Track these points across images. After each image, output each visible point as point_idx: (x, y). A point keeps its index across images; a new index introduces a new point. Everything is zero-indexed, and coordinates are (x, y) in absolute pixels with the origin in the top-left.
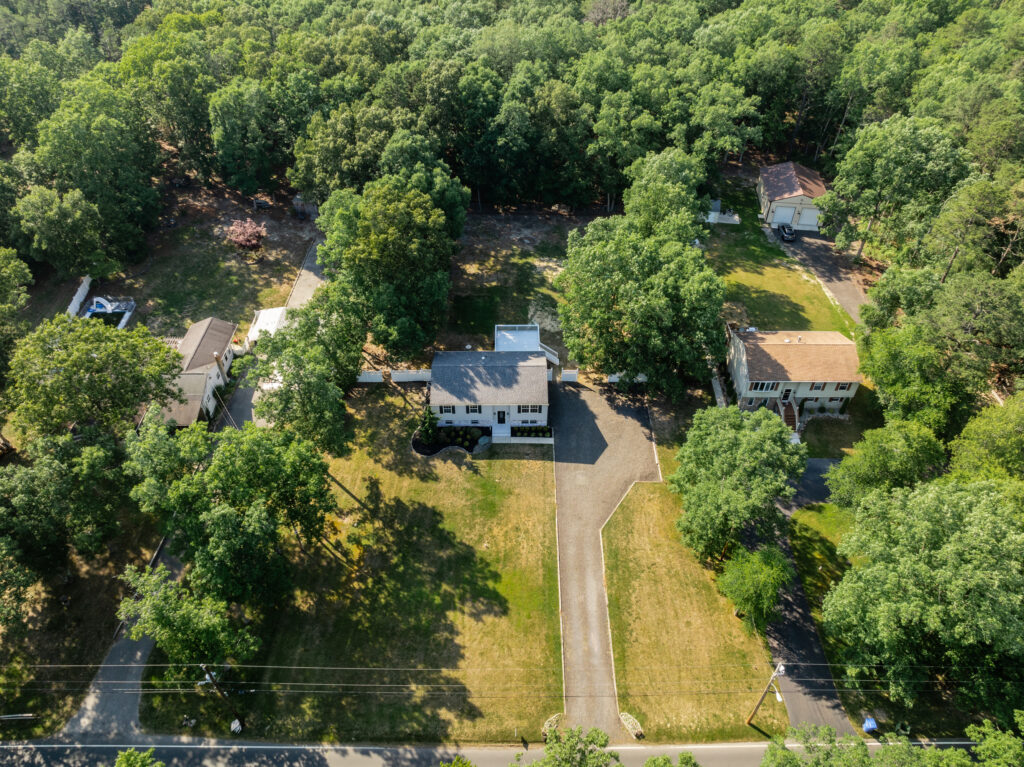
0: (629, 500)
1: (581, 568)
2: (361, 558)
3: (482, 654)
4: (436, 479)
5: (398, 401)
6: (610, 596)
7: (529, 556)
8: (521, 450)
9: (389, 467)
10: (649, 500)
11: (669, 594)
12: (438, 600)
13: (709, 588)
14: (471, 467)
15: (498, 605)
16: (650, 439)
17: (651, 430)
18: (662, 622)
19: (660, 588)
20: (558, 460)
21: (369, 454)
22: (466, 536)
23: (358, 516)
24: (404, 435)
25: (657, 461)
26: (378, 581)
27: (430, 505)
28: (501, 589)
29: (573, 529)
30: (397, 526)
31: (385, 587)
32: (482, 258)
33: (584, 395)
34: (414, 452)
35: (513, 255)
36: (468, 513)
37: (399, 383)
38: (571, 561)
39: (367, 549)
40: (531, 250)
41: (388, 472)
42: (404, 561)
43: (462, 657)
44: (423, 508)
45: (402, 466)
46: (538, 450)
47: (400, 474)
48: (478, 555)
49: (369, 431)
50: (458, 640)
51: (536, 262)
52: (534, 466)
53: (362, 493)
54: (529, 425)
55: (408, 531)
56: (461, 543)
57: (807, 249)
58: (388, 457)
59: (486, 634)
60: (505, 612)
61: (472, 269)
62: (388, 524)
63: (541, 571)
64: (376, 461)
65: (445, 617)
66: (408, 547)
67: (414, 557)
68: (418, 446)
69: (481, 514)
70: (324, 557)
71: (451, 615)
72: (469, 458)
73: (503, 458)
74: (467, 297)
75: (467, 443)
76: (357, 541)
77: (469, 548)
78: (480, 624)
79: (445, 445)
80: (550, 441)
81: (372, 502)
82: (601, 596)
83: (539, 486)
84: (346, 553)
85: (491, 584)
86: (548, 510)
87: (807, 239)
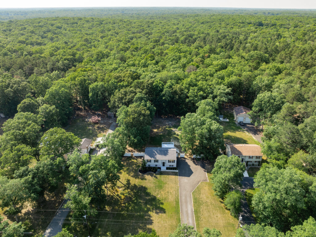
0: (199, 186)
1: (186, 202)
2: (124, 198)
3: (158, 222)
4: (146, 179)
5: (135, 161)
6: (194, 209)
7: (171, 198)
8: (169, 173)
9: (132, 176)
10: (205, 186)
11: (211, 209)
12: (146, 209)
13: (223, 208)
14: (155, 177)
15: (163, 211)
16: (205, 171)
17: (205, 169)
18: (209, 216)
19: (209, 208)
20: (179, 176)
21: (127, 173)
22: (154, 193)
23: (124, 188)
24: (137, 169)
25: (207, 177)
26: (129, 204)
27: (144, 186)
28: (164, 207)
29: (184, 193)
30: (134, 191)
31: (131, 205)
32: (158, 128)
33: (187, 161)
34: (139, 173)
35: (167, 127)
36: (154, 188)
37: (135, 157)
38: (183, 201)
39: (126, 196)
40: (172, 126)
41: (132, 178)
42: (136, 199)
43: (153, 223)
44: (142, 187)
45: (136, 176)
46: (174, 173)
47: (136, 178)
48: (157, 198)
49: (127, 168)
50: (151, 219)
51: (173, 129)
52: (173, 177)
53: (125, 183)
54: (171, 167)
55: (138, 192)
56: (152, 195)
57: (248, 127)
58: (132, 174)
59: (159, 218)
60: (165, 212)
61: (155, 130)
62: (132, 190)
63: (175, 203)
64: (129, 175)
65: (148, 213)
66: (137, 196)
67: (139, 198)
68: (140, 171)
69: (158, 188)
70: (114, 198)
71: (150, 213)
72: (154, 175)
73: (164, 175)
74: (154, 137)
75: (154, 171)
76: (123, 194)
77: (154, 196)
78: (158, 215)
79: (148, 171)
80: (177, 171)
81: (128, 185)
82: (192, 209)
83: (174, 182)
84: (120, 197)
85: (161, 206)
86: (177, 188)
87: (248, 125)
